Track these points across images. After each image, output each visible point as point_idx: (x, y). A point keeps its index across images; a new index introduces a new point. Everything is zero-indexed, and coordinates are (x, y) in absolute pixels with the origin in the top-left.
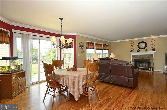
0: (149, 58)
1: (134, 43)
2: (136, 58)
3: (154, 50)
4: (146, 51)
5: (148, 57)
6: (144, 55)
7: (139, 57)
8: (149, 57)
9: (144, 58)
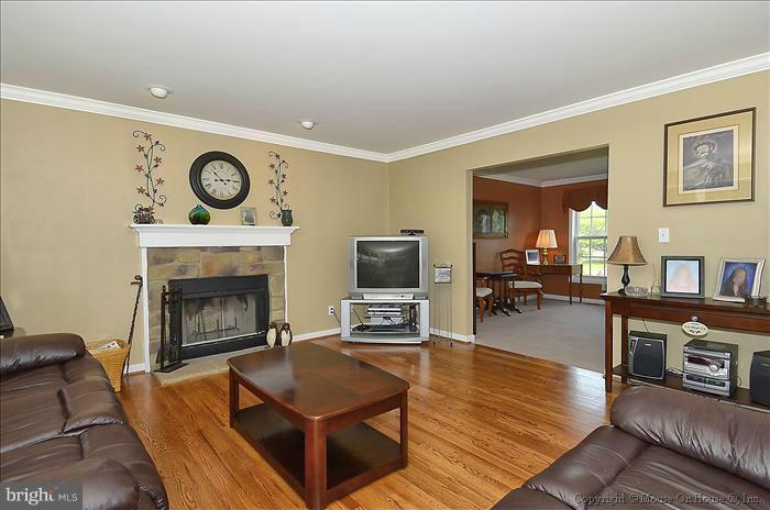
0: (263, 267)
1: (157, 152)
2: (183, 269)
3: (287, 219)
4: (250, 221)
5: (260, 260)
6: (236, 249)
7: (207, 266)
8: (265, 262)
9: (235, 270)
